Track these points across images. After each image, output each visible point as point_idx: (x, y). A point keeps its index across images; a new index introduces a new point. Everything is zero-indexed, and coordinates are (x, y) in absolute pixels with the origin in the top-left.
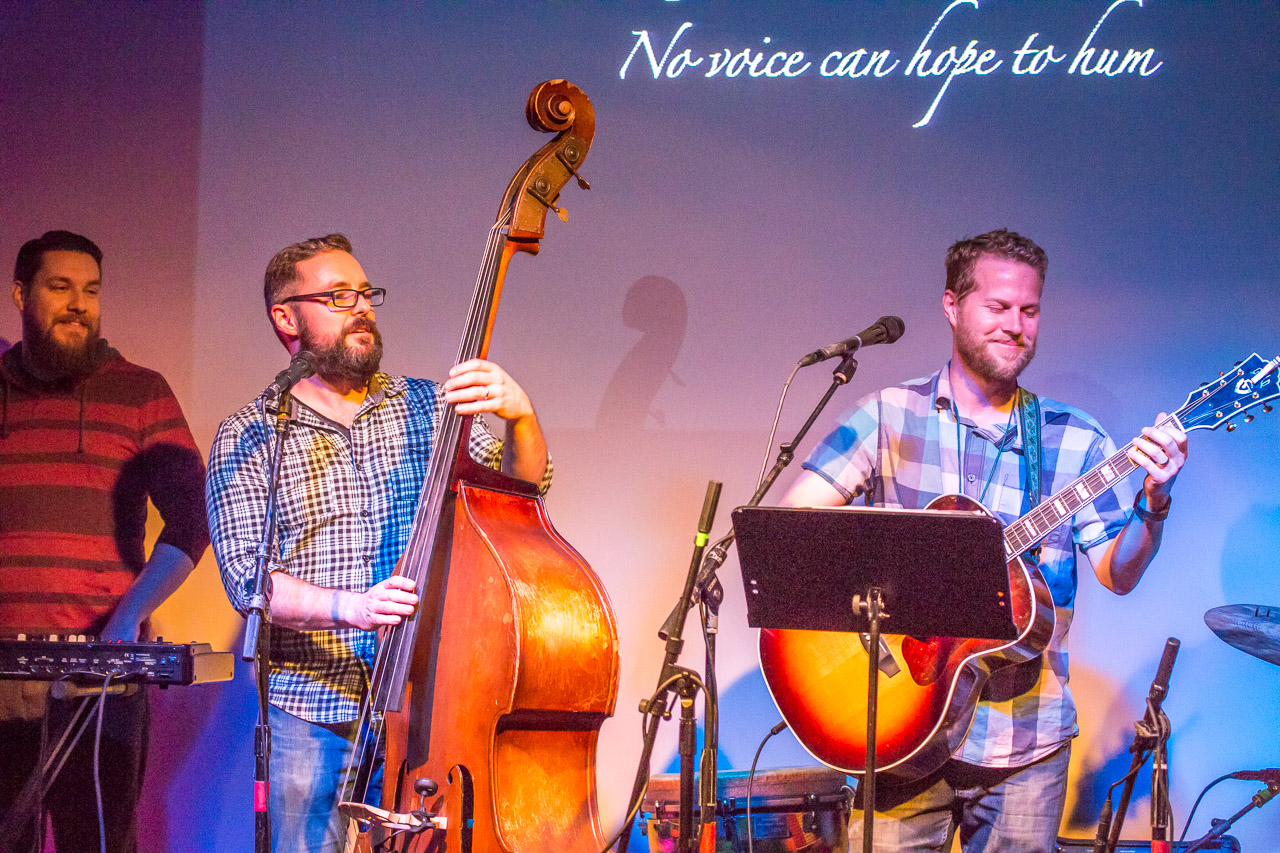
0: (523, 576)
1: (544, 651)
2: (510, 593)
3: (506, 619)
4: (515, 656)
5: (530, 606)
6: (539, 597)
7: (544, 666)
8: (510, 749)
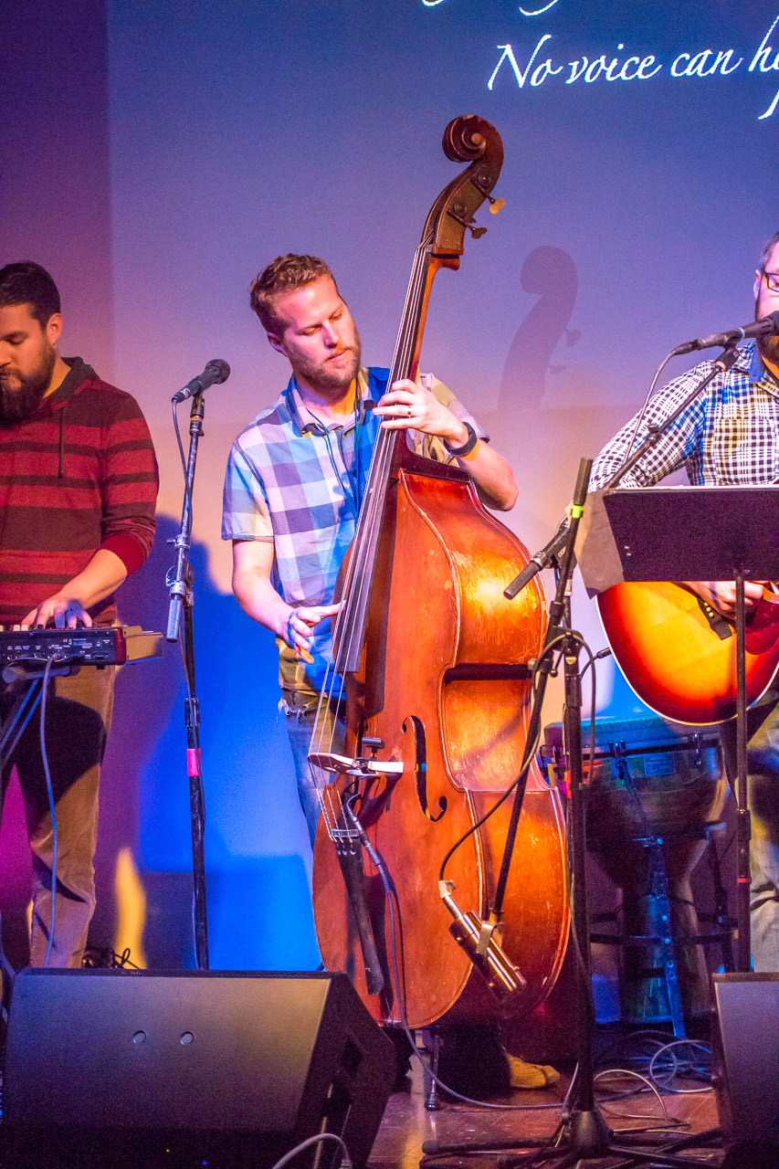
0: (460, 548)
1: (482, 612)
2: (449, 562)
3: (447, 585)
4: (456, 617)
5: (467, 574)
6: (474, 565)
7: (482, 626)
8: (456, 700)
